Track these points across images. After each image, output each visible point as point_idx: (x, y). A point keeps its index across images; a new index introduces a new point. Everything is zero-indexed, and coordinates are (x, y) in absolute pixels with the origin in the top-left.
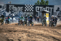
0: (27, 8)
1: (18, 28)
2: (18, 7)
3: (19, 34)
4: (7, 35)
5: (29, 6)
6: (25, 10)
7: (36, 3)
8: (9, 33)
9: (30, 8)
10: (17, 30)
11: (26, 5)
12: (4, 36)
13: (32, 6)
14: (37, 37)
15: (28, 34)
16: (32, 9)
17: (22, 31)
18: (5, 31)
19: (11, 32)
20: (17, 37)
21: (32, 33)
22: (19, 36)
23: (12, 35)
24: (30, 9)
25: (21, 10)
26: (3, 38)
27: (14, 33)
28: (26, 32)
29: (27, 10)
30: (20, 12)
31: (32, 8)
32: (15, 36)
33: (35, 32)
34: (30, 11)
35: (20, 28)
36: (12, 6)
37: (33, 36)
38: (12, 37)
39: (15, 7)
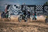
0: (37, 7)
1: (30, 23)
2: (31, 7)
3: (31, 28)
4: (22, 29)
5: (39, 6)
6: (36, 10)
7: (45, 4)
8: (24, 28)
9: (40, 7)
10: (29, 25)
11: (36, 5)
12: (20, 29)
13: (41, 6)
14: (46, 30)
15: (39, 28)
16: (41, 9)
17: (33, 26)
18: (20, 26)
19: (25, 27)
20: (29, 30)
21: (42, 27)
22: (31, 30)
23: (26, 29)
24: (40, 9)
25: (33, 9)
26: (19, 31)
27: (27, 27)
28: (36, 26)
29: (37, 10)
30: (32, 11)
31: (41, 7)
32: (28, 29)
33: (44, 26)
34: (40, 10)
35: (32, 24)
36: (26, 7)
37: (43, 29)
38: (26, 31)
39: (28, 7)
